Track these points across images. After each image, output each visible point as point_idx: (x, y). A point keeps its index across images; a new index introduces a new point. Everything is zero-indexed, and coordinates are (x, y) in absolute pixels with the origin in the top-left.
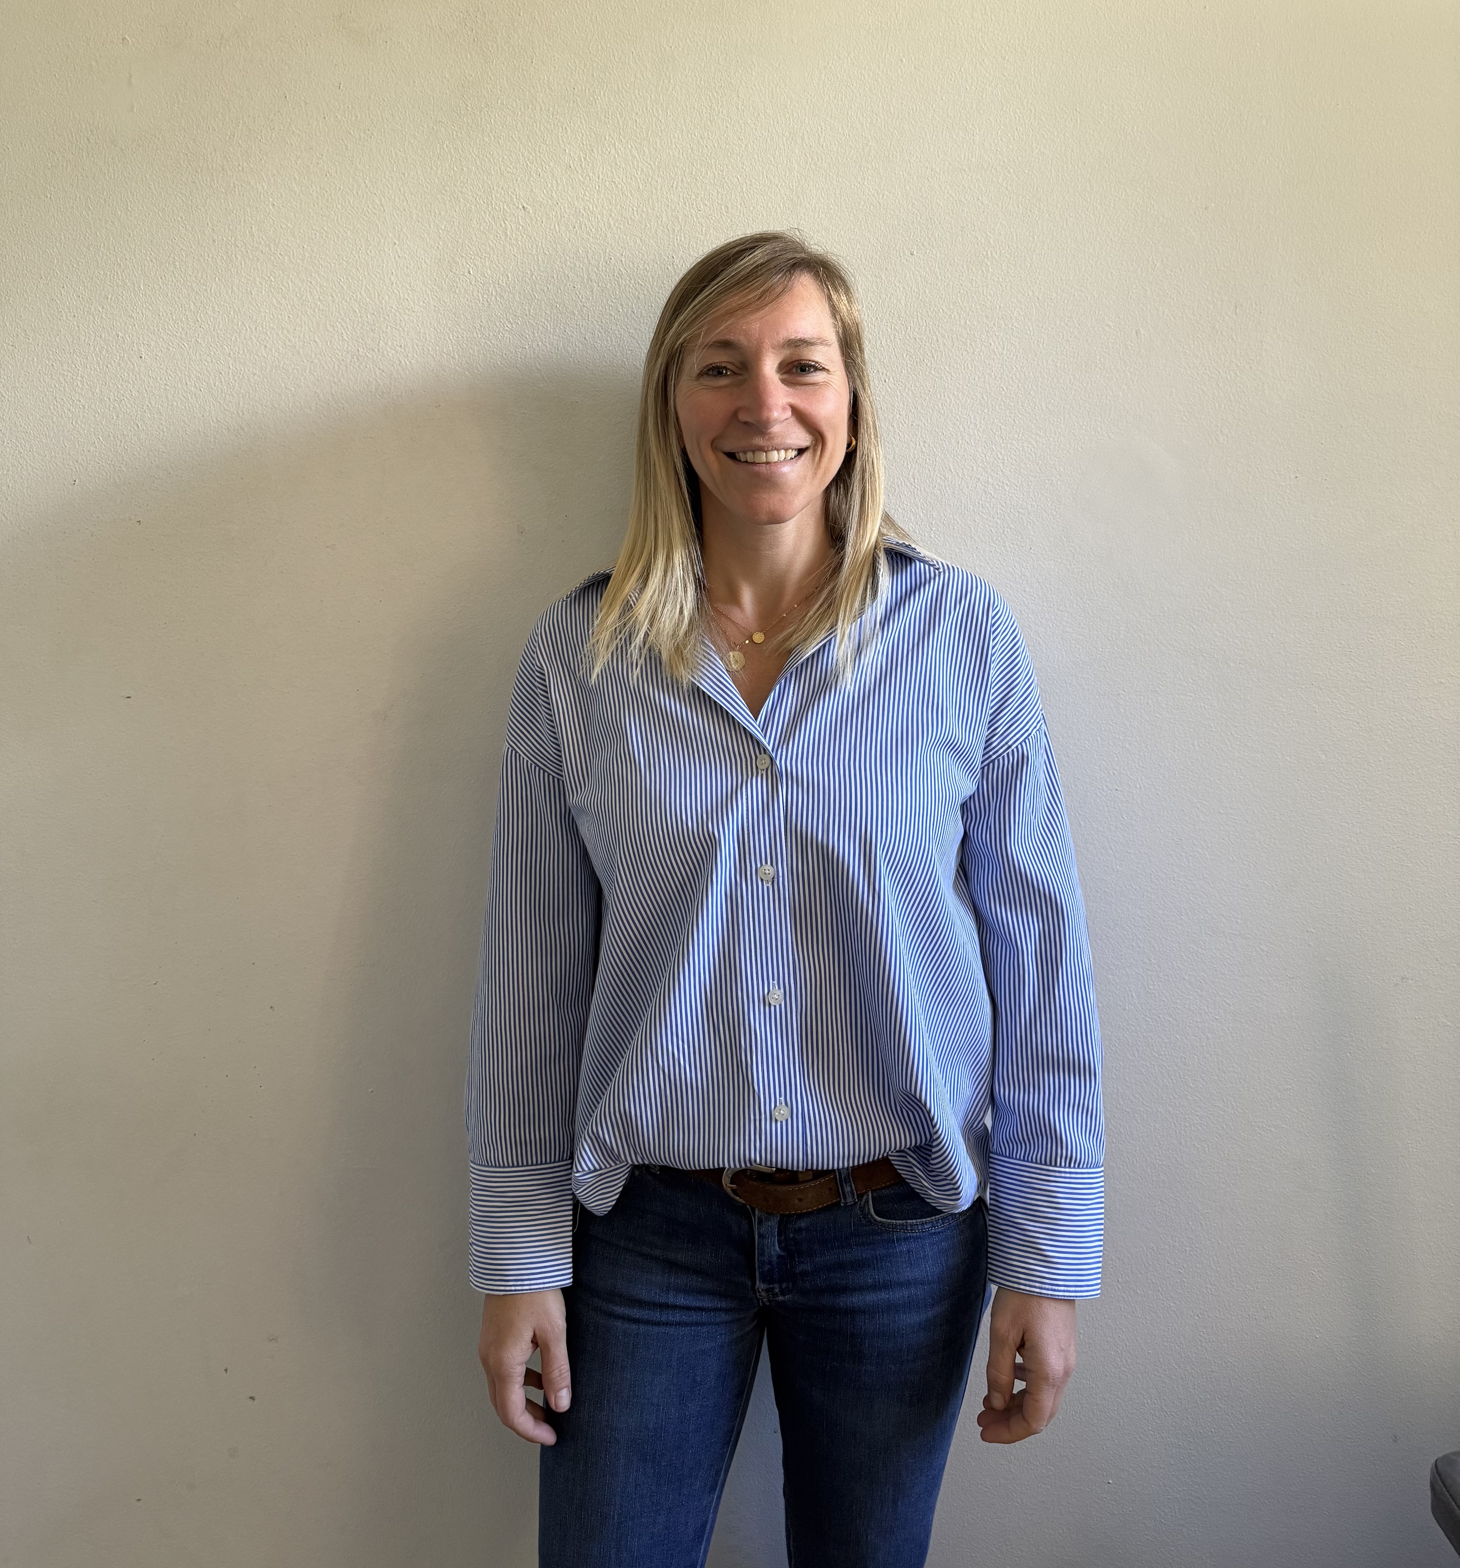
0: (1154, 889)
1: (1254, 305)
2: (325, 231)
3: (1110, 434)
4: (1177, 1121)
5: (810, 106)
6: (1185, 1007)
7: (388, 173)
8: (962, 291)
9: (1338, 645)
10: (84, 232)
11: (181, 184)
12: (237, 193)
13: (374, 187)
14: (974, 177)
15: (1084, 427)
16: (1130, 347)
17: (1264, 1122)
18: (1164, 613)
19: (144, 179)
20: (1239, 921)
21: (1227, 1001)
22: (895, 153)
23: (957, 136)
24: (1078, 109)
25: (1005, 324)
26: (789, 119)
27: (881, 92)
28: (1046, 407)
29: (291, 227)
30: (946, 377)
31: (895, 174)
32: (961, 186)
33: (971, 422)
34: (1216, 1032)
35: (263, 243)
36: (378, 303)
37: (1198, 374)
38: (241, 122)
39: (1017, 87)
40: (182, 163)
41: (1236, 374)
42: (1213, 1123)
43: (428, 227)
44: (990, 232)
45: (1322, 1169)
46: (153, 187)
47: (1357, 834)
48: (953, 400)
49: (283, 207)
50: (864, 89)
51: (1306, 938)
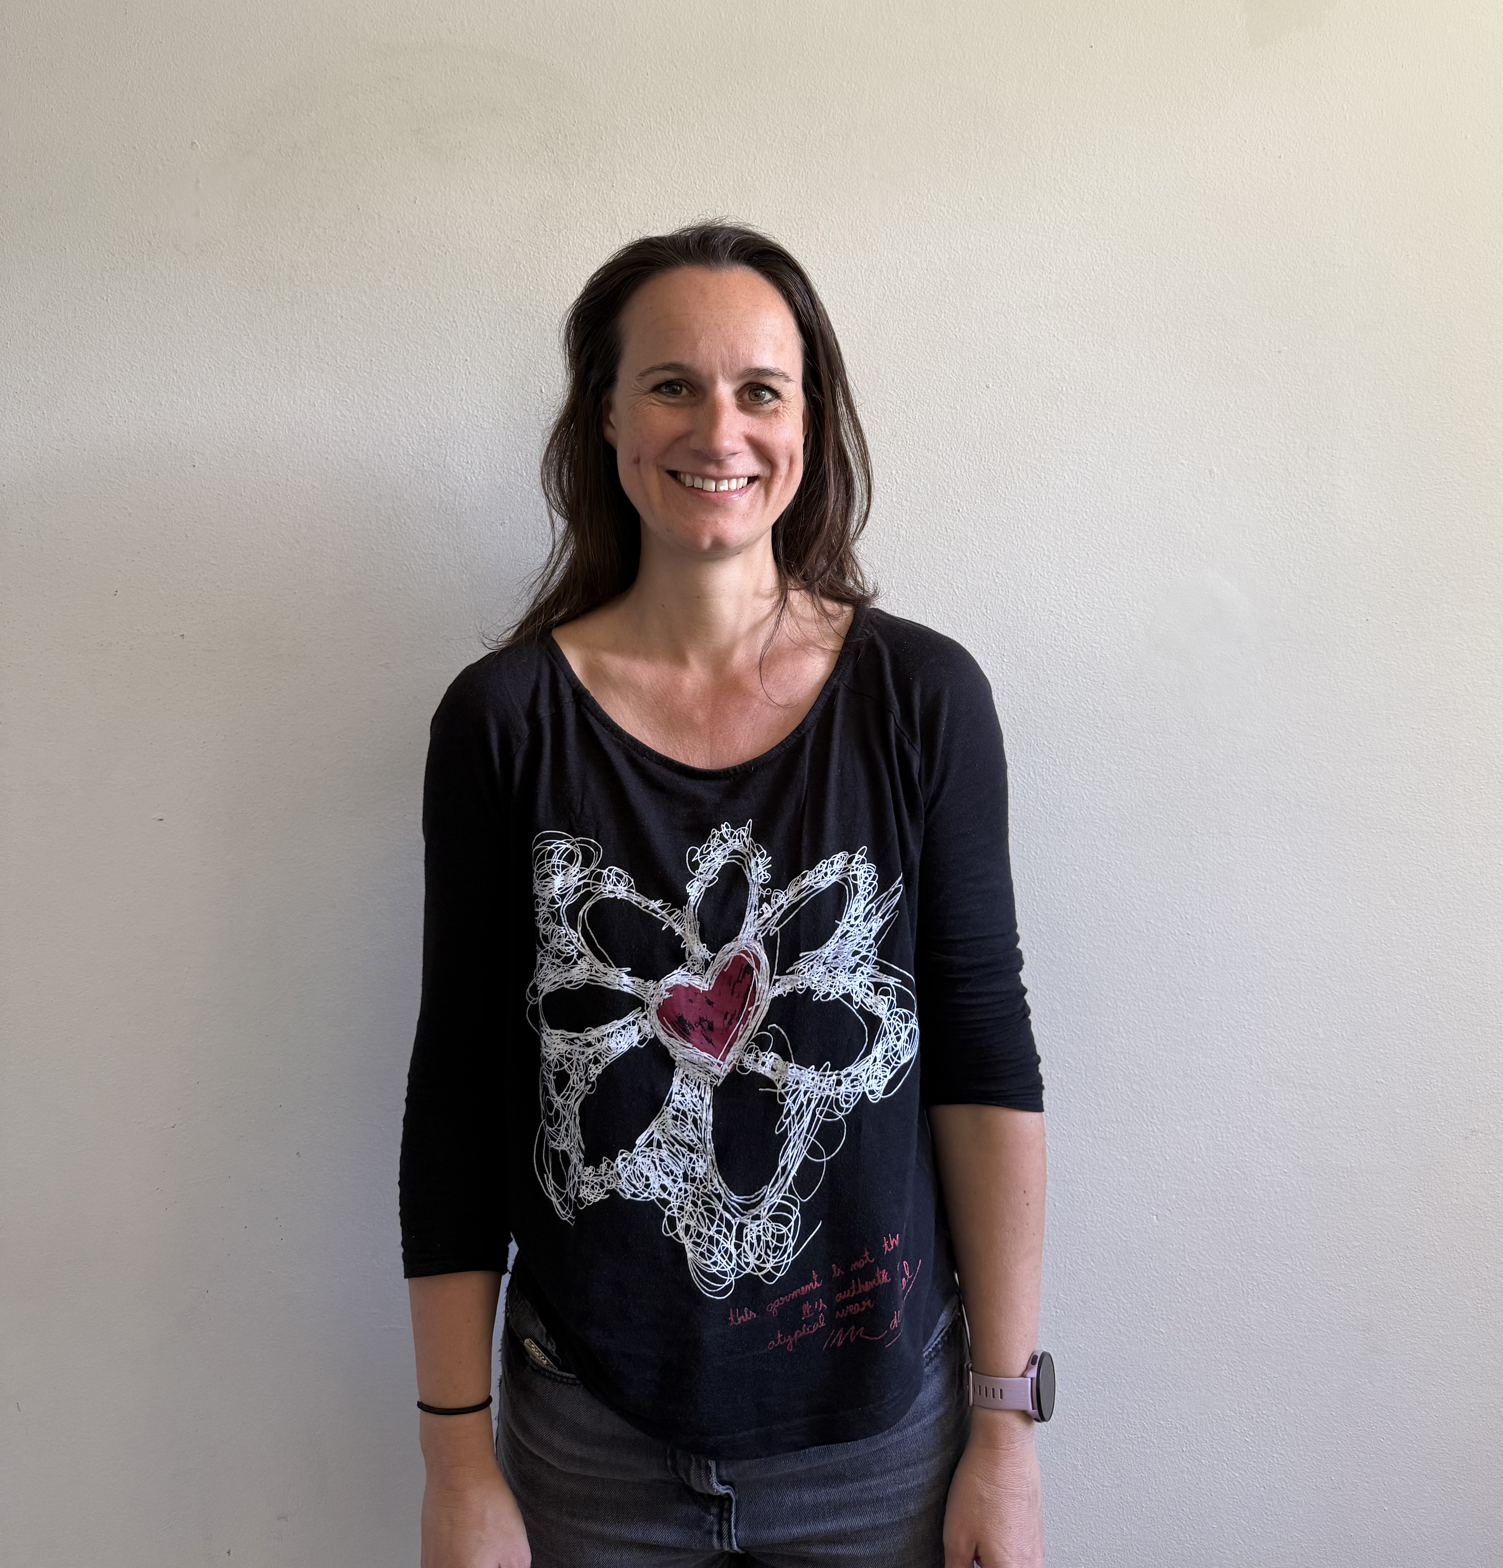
0: (1223, 1037)
1: (1326, 449)
2: (394, 344)
3: (1184, 571)
4: (1244, 1279)
5: (889, 241)
6: (1253, 1160)
7: (461, 290)
8: (1037, 424)
9: (1409, 789)
10: (141, 336)
11: (244, 292)
12: (304, 303)
13: (447, 303)
14: (1050, 314)
15: (1157, 563)
16: (1203, 486)
17: (1332, 1281)
18: (1237, 753)
19: (206, 284)
20: (1308, 1071)
21: (1296, 1153)
22: (972, 288)
23: (1034, 274)
24: (1154, 251)
25: (1079, 459)
26: (869, 252)
27: (960, 229)
28: (1121, 542)
29: (359, 340)
30: (1020, 508)
31: (972, 308)
32: (1037, 323)
33: (1044, 554)
34: (1285, 1186)
35: (329, 354)
36: (446, 418)
37: (1271, 515)
38: (311, 231)
39: (1095, 228)
40: (247, 270)
41: (1308, 516)
42: (1281, 1282)
43: (501, 344)
44: (1066, 368)
45: (1391, 1331)
46: (215, 294)
47: (1426, 981)
48: (1026, 532)
49: (352, 319)
50: (943, 225)
51: (1375, 1088)
